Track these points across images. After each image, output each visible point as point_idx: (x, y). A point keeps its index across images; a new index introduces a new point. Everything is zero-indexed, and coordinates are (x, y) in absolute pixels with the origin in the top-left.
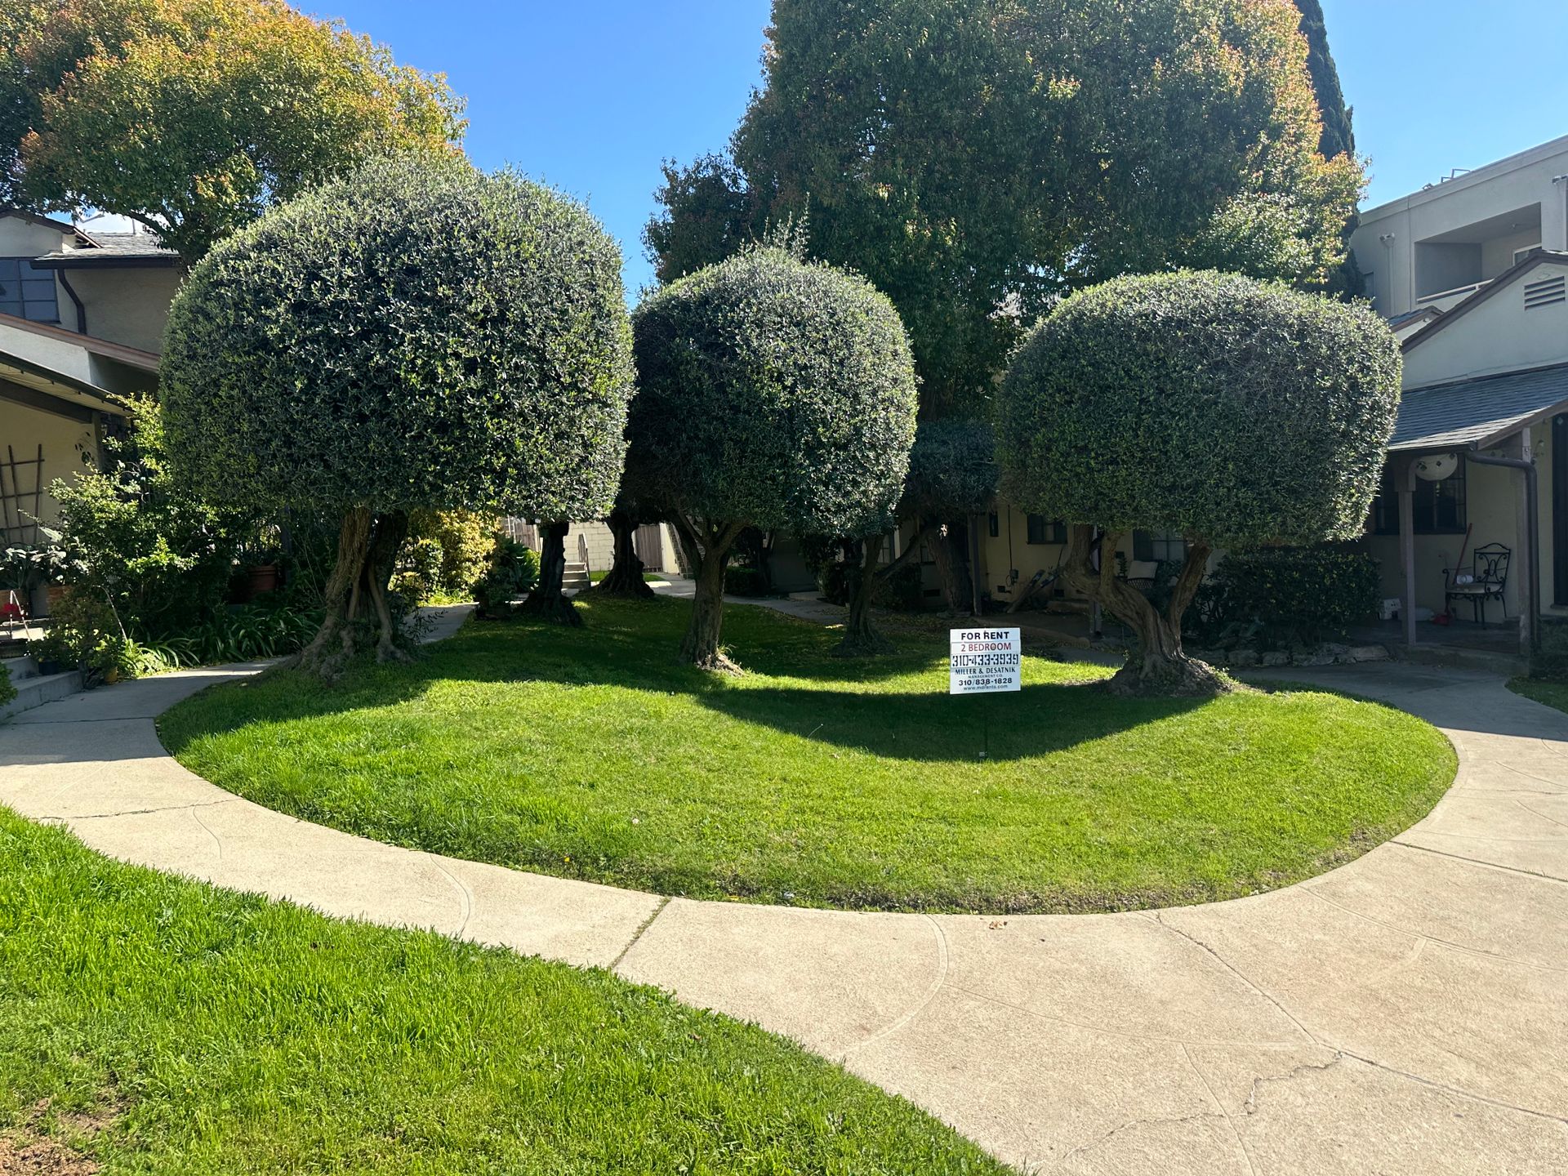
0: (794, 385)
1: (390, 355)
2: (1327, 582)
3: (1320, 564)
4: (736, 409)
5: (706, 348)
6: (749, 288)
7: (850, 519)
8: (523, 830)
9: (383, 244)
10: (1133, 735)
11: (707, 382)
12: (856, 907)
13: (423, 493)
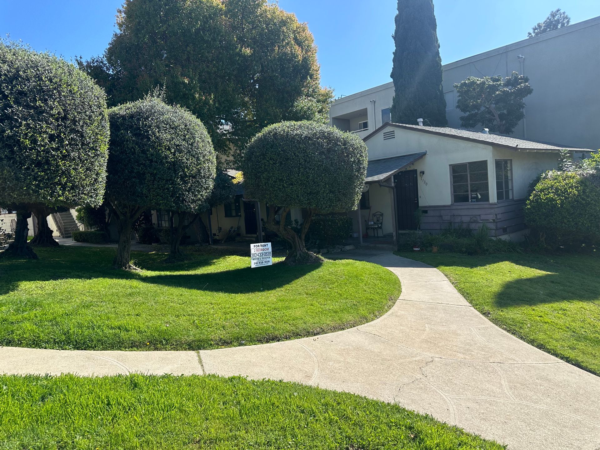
0: (175, 152)
1: (14, 131)
2: (339, 225)
3: (337, 219)
4: (151, 161)
5: (135, 135)
6: (151, 112)
7: (197, 205)
10: (308, 276)
11: (137, 149)
12: (267, 342)
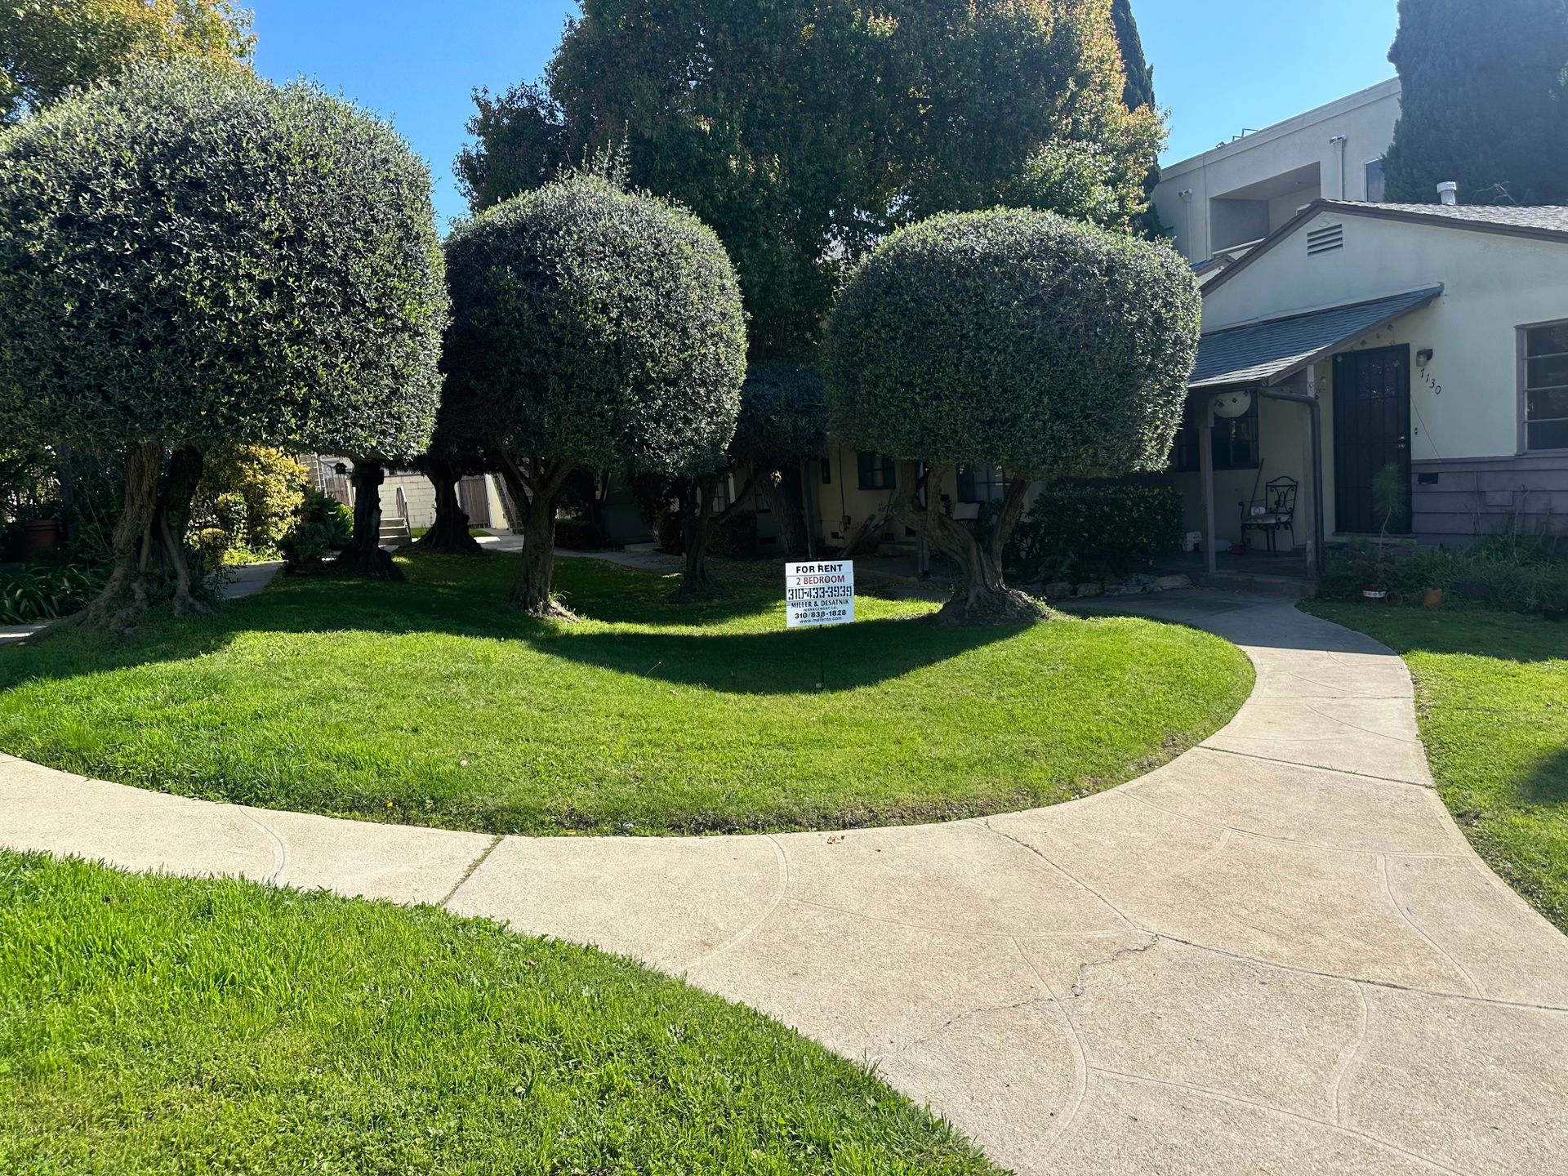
0: (620, 317)
1: (174, 276)
2: (1135, 514)
3: (1129, 498)
4: (559, 342)
5: (526, 276)
6: (569, 216)
7: (683, 457)
8: (341, 777)
9: (161, 154)
10: (960, 661)
11: (528, 314)
12: (697, 832)
13: (217, 427)
